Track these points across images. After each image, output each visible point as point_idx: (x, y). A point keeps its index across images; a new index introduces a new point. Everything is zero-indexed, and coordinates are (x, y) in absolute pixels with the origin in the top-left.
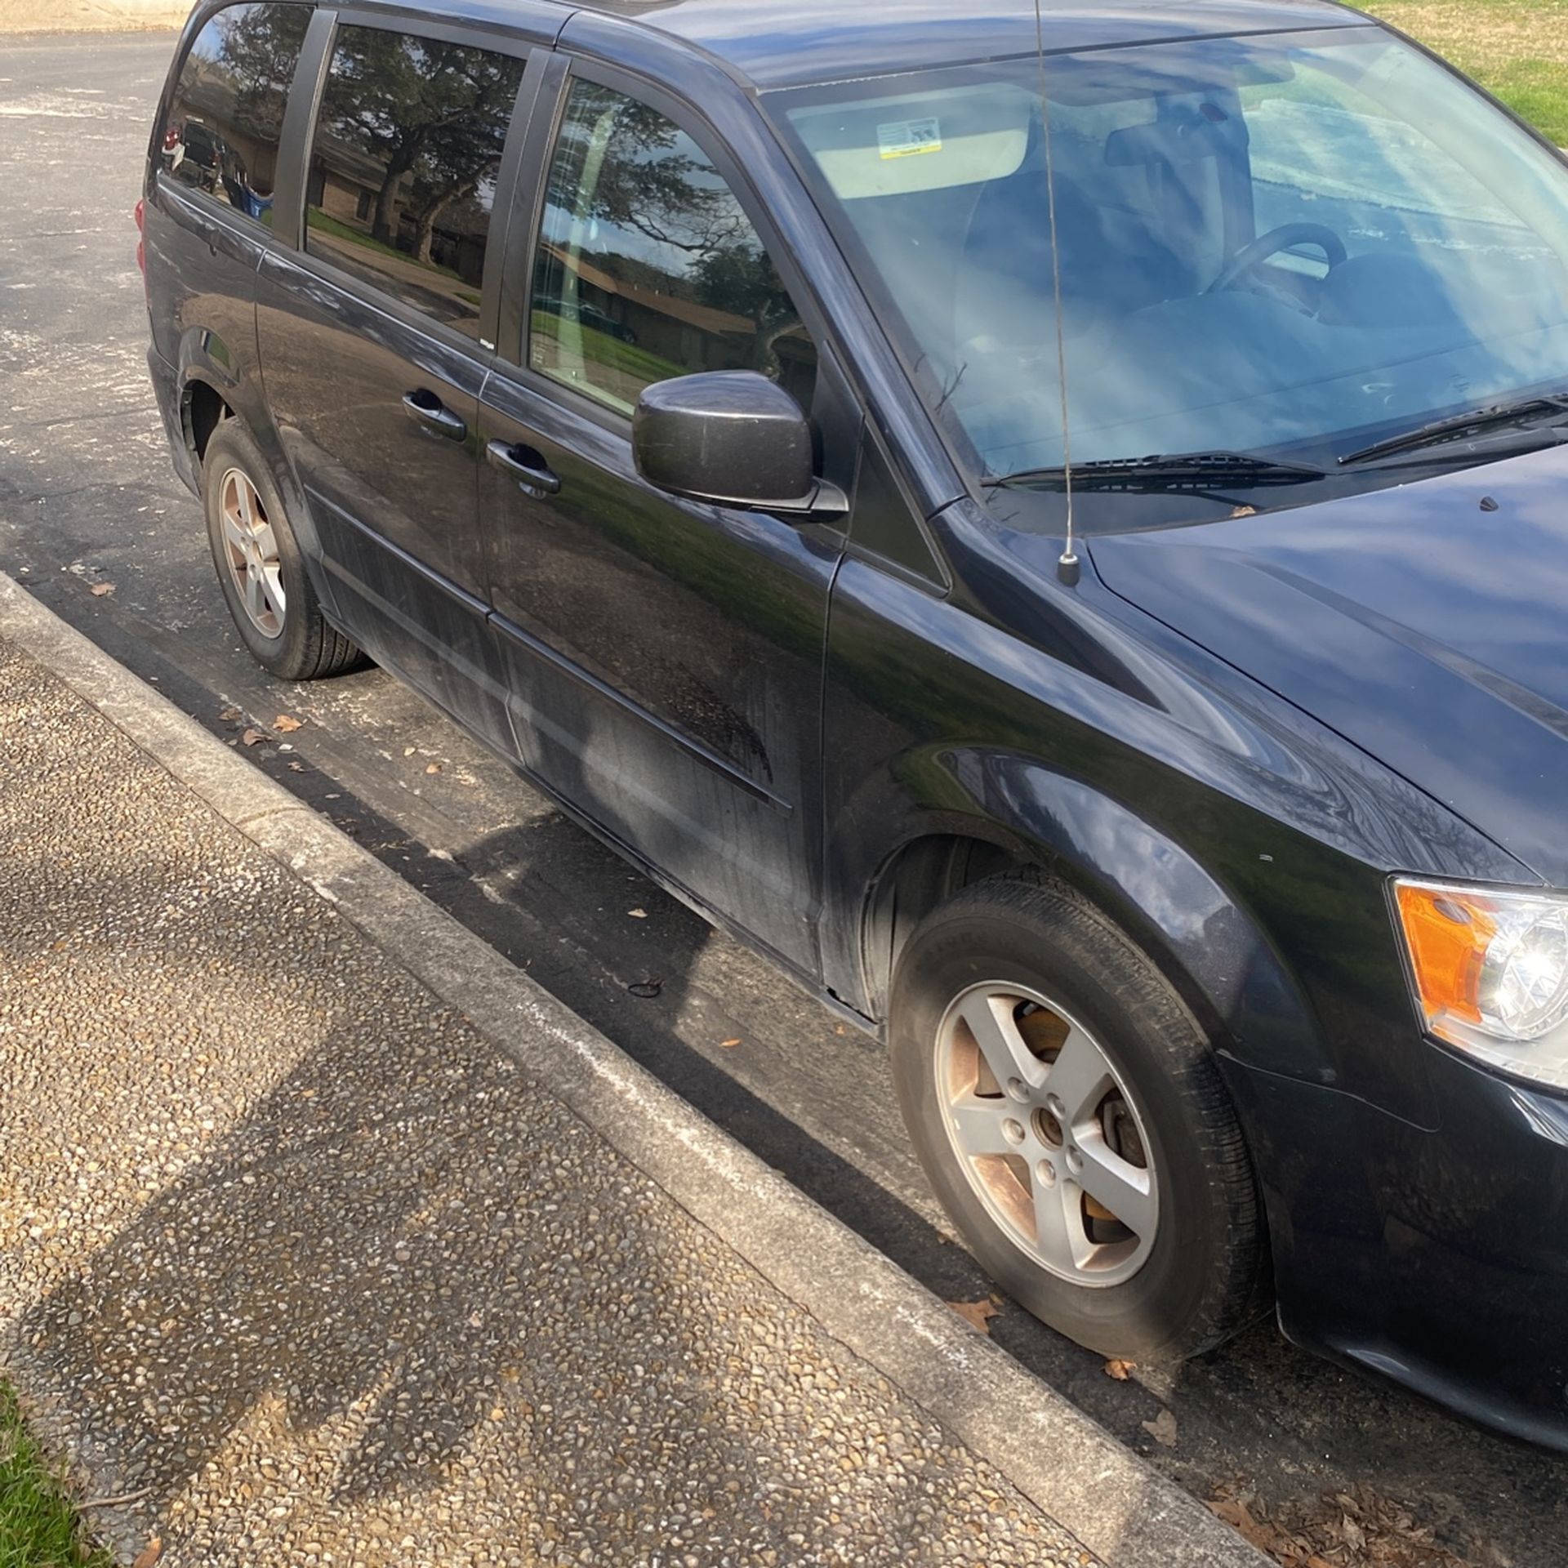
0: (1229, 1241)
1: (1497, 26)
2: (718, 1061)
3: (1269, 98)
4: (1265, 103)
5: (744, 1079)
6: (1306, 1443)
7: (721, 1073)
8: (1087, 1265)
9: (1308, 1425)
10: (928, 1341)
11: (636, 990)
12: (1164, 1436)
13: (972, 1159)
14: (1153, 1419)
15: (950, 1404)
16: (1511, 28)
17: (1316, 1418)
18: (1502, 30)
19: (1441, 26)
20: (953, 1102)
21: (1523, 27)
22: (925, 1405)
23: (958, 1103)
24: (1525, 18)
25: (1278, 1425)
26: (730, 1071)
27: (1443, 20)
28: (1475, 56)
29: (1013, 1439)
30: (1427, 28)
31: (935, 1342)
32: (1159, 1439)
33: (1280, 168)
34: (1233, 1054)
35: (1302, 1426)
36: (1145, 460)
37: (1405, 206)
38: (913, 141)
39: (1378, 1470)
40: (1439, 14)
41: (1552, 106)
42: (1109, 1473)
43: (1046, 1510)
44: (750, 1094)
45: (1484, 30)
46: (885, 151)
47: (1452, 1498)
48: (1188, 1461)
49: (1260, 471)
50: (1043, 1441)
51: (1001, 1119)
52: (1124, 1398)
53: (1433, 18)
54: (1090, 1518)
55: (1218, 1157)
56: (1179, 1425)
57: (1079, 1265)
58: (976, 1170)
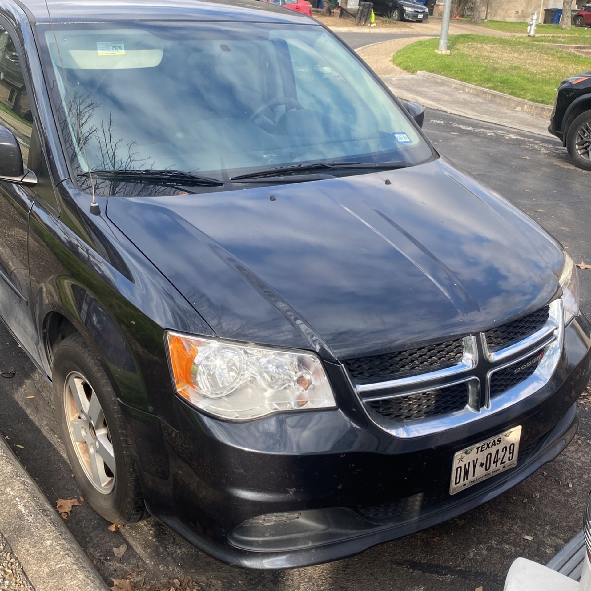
0: (131, 476)
1: (511, 54)
2: (21, 404)
3: (420, 70)
4: (419, 72)
5: (28, 411)
6: (174, 559)
7: (21, 408)
8: (105, 486)
9: (179, 551)
10: (21, 511)
11: (5, 375)
12: (118, 554)
13: (77, 443)
14: (118, 547)
15: (15, 536)
16: (516, 55)
17: (183, 549)
18: (512, 55)
19: (491, 52)
20: (71, 420)
21: (520, 55)
22: (6, 536)
23: (72, 421)
24: (522, 52)
25: (167, 551)
26: (24, 408)
27: (492, 50)
28: (497, 63)
29: (32, 551)
30: (486, 52)
31: (23, 512)
32: (116, 555)
33: (415, 96)
34: (121, 400)
35: (176, 552)
36: (144, 171)
37: (456, 113)
38: (112, 50)
39: (196, 570)
40: (492, 48)
41: (517, 82)
42: (63, 565)
43: (30, 579)
44: (28, 417)
45: (506, 55)
46: (100, 53)
47: (219, 582)
48: (123, 564)
49: (194, 180)
50: (44, 551)
51: (80, 427)
52: (112, 538)
53: (489, 49)
54: (44, 582)
55: (126, 442)
56: (128, 549)
57: (103, 485)
58: (78, 448)
